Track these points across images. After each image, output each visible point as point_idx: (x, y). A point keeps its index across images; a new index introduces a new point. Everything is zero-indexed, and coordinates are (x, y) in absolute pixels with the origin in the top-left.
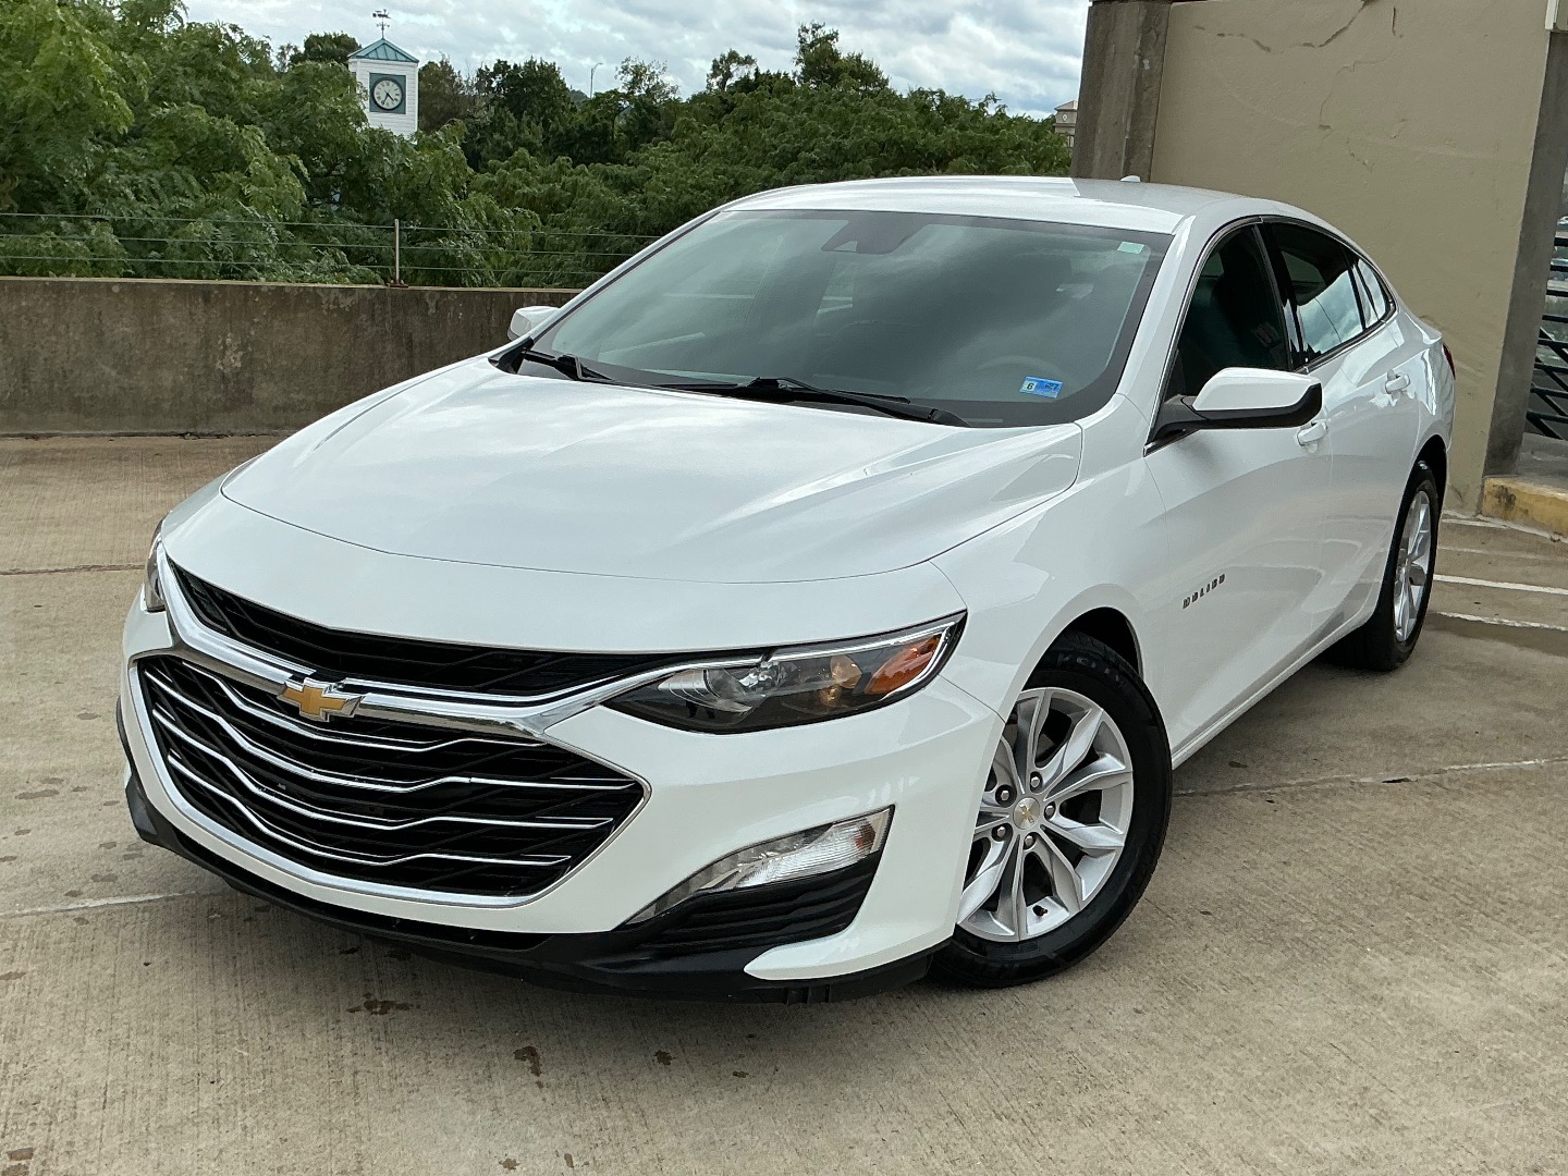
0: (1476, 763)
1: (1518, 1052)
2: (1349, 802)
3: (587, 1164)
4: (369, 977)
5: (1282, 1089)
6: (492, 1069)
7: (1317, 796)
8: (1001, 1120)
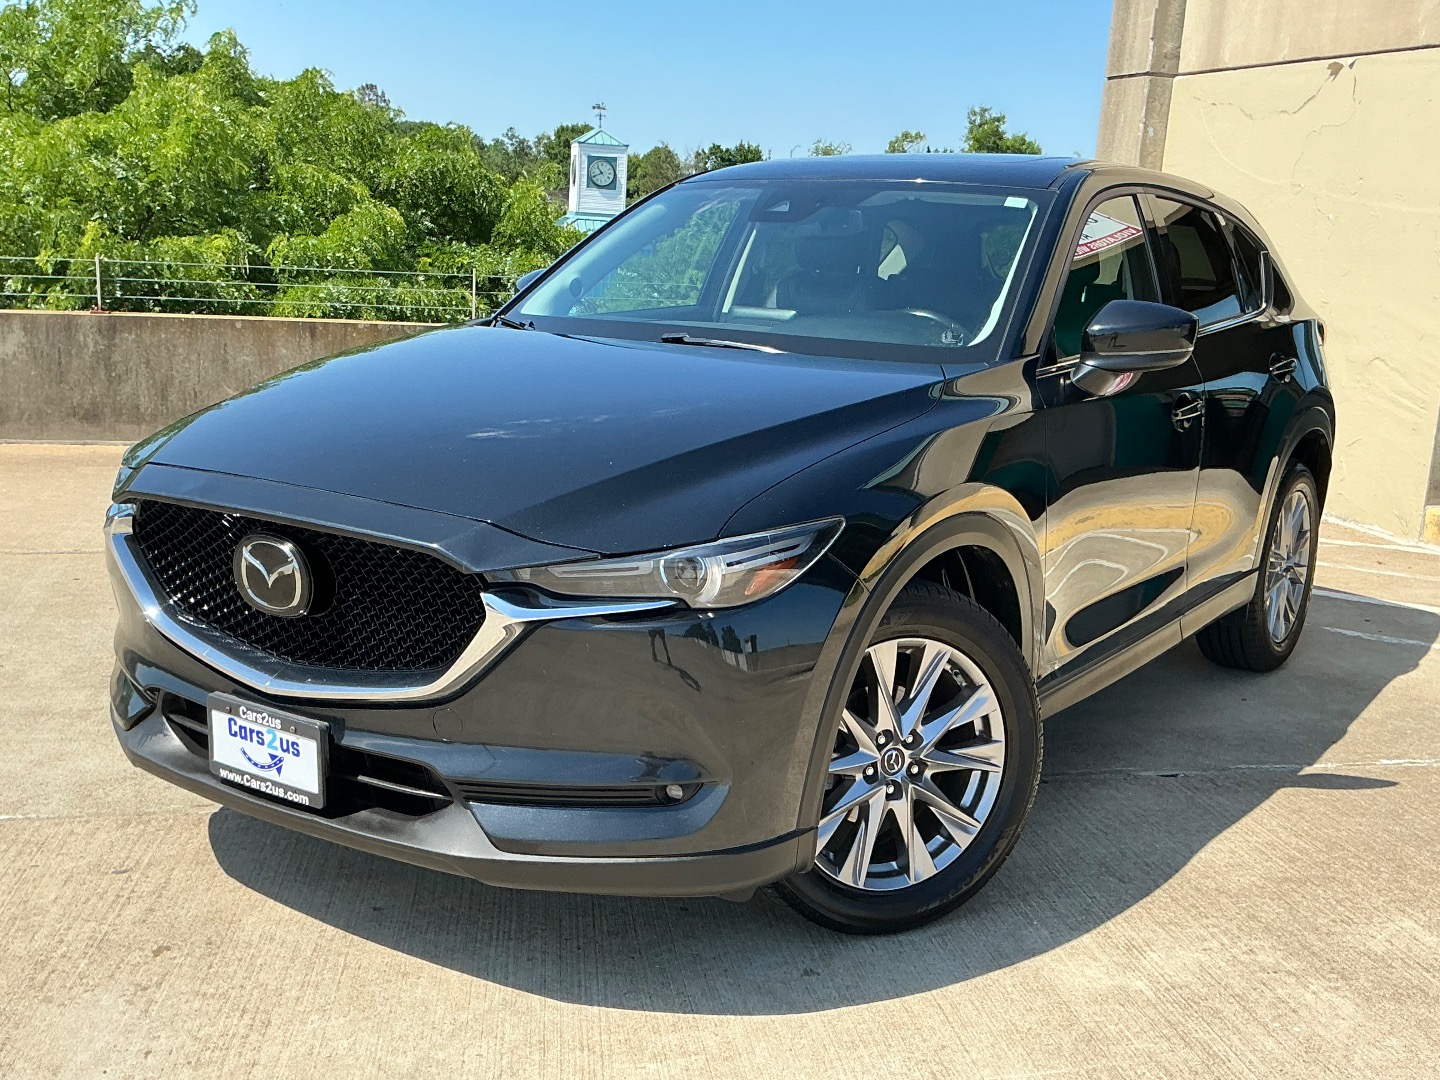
0: (1266, 763)
1: (1117, 1025)
2: (1111, 792)
3: (189, 1063)
4: (121, 894)
5: (863, 1042)
6: (167, 977)
7: (1086, 785)
8: (582, 1050)
